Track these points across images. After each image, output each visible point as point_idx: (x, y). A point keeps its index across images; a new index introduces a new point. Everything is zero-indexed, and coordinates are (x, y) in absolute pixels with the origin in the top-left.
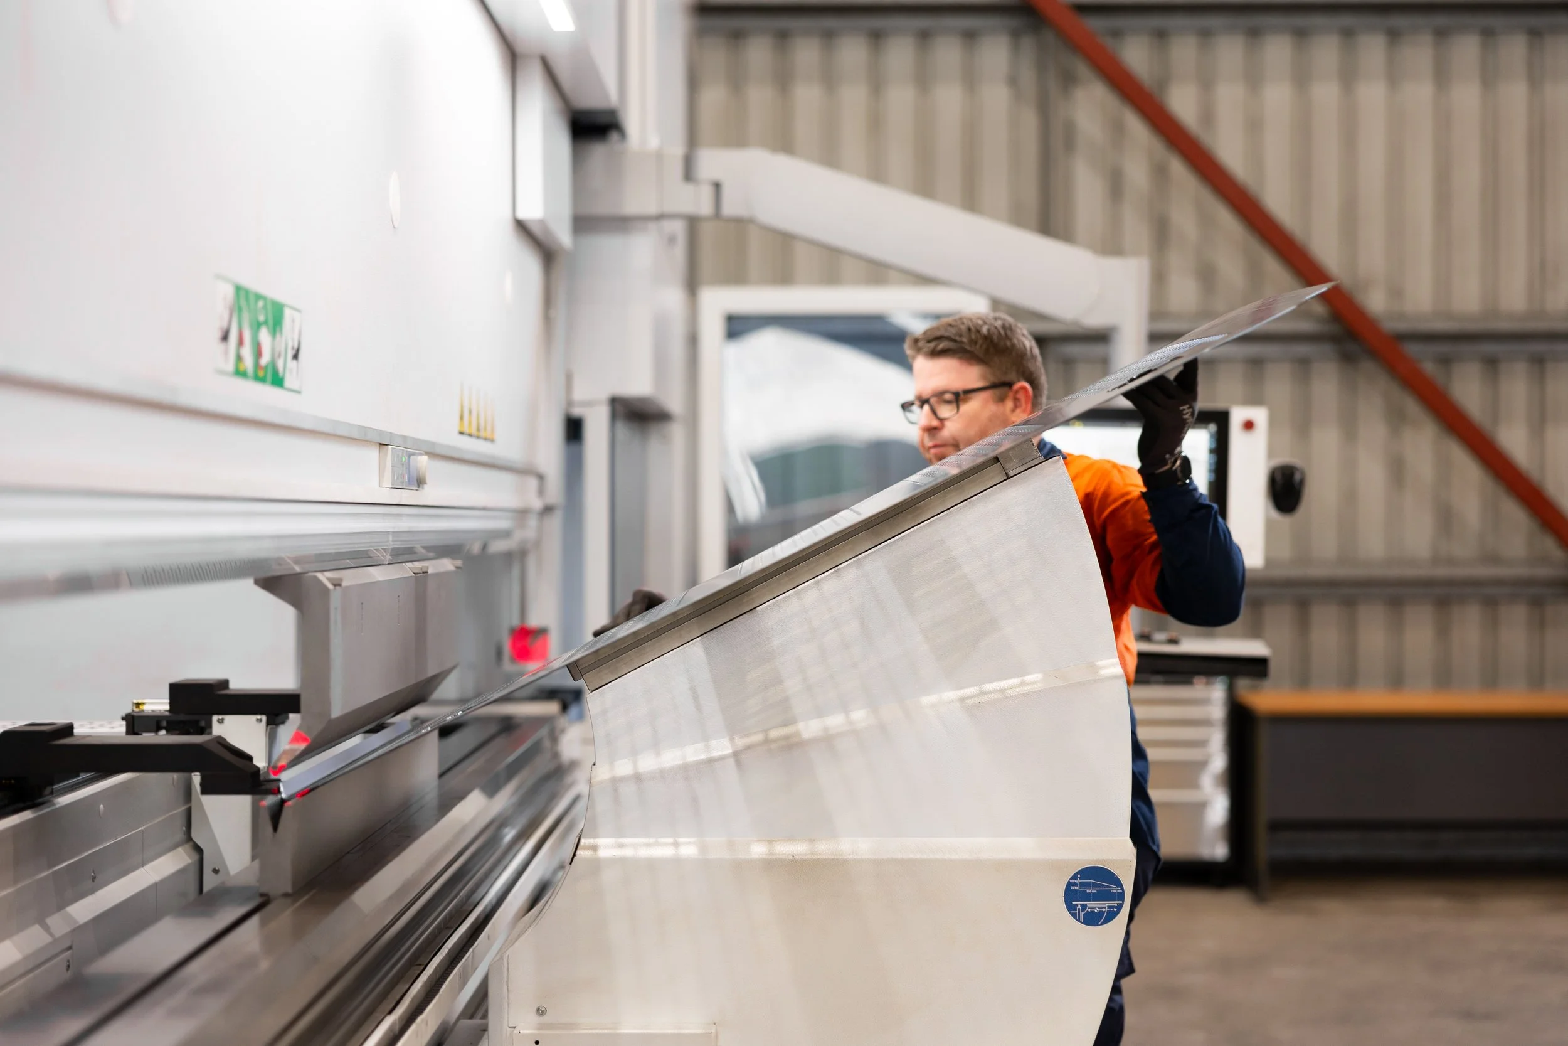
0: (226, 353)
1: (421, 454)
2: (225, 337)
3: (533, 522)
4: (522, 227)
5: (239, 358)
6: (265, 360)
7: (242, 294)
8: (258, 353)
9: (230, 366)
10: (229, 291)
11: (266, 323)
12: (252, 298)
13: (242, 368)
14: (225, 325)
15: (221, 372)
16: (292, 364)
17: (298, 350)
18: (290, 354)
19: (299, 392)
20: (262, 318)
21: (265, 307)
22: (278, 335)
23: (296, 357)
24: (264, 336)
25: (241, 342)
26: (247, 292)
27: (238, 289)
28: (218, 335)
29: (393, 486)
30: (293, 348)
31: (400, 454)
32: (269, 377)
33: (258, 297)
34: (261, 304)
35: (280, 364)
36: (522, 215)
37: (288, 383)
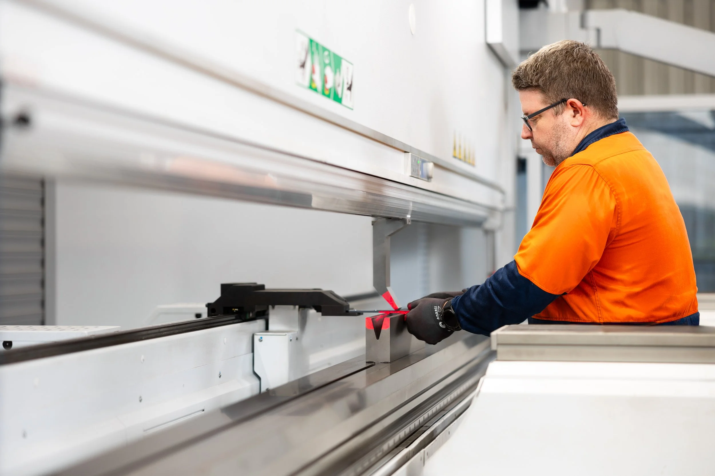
0: (303, 74)
1: (429, 162)
2: (303, 66)
3: (498, 216)
4: (490, 47)
5: (312, 80)
6: (329, 85)
7: (314, 45)
8: (325, 81)
9: (307, 83)
10: (306, 41)
11: (330, 64)
12: (320, 49)
13: (314, 86)
14: (303, 58)
15: (299, 85)
16: (346, 92)
17: (351, 86)
18: (346, 87)
19: (352, 109)
20: (327, 61)
21: (329, 55)
22: (338, 74)
23: (350, 88)
24: (329, 72)
25: (313, 71)
26: (317, 44)
27: (311, 41)
28: (299, 64)
29: (412, 175)
30: (348, 84)
31: (417, 159)
32: (332, 95)
33: (325, 49)
34: (326, 53)
35: (339, 91)
36: (491, 41)
37: (344, 101)
